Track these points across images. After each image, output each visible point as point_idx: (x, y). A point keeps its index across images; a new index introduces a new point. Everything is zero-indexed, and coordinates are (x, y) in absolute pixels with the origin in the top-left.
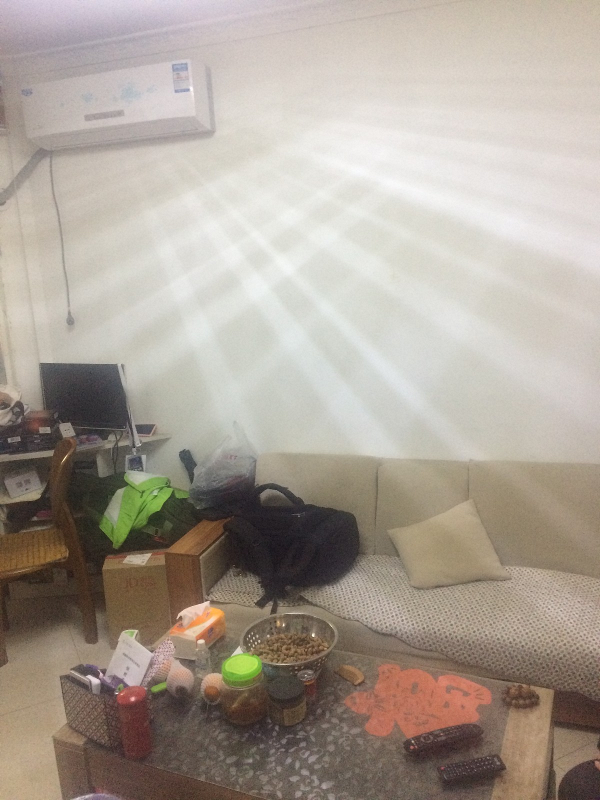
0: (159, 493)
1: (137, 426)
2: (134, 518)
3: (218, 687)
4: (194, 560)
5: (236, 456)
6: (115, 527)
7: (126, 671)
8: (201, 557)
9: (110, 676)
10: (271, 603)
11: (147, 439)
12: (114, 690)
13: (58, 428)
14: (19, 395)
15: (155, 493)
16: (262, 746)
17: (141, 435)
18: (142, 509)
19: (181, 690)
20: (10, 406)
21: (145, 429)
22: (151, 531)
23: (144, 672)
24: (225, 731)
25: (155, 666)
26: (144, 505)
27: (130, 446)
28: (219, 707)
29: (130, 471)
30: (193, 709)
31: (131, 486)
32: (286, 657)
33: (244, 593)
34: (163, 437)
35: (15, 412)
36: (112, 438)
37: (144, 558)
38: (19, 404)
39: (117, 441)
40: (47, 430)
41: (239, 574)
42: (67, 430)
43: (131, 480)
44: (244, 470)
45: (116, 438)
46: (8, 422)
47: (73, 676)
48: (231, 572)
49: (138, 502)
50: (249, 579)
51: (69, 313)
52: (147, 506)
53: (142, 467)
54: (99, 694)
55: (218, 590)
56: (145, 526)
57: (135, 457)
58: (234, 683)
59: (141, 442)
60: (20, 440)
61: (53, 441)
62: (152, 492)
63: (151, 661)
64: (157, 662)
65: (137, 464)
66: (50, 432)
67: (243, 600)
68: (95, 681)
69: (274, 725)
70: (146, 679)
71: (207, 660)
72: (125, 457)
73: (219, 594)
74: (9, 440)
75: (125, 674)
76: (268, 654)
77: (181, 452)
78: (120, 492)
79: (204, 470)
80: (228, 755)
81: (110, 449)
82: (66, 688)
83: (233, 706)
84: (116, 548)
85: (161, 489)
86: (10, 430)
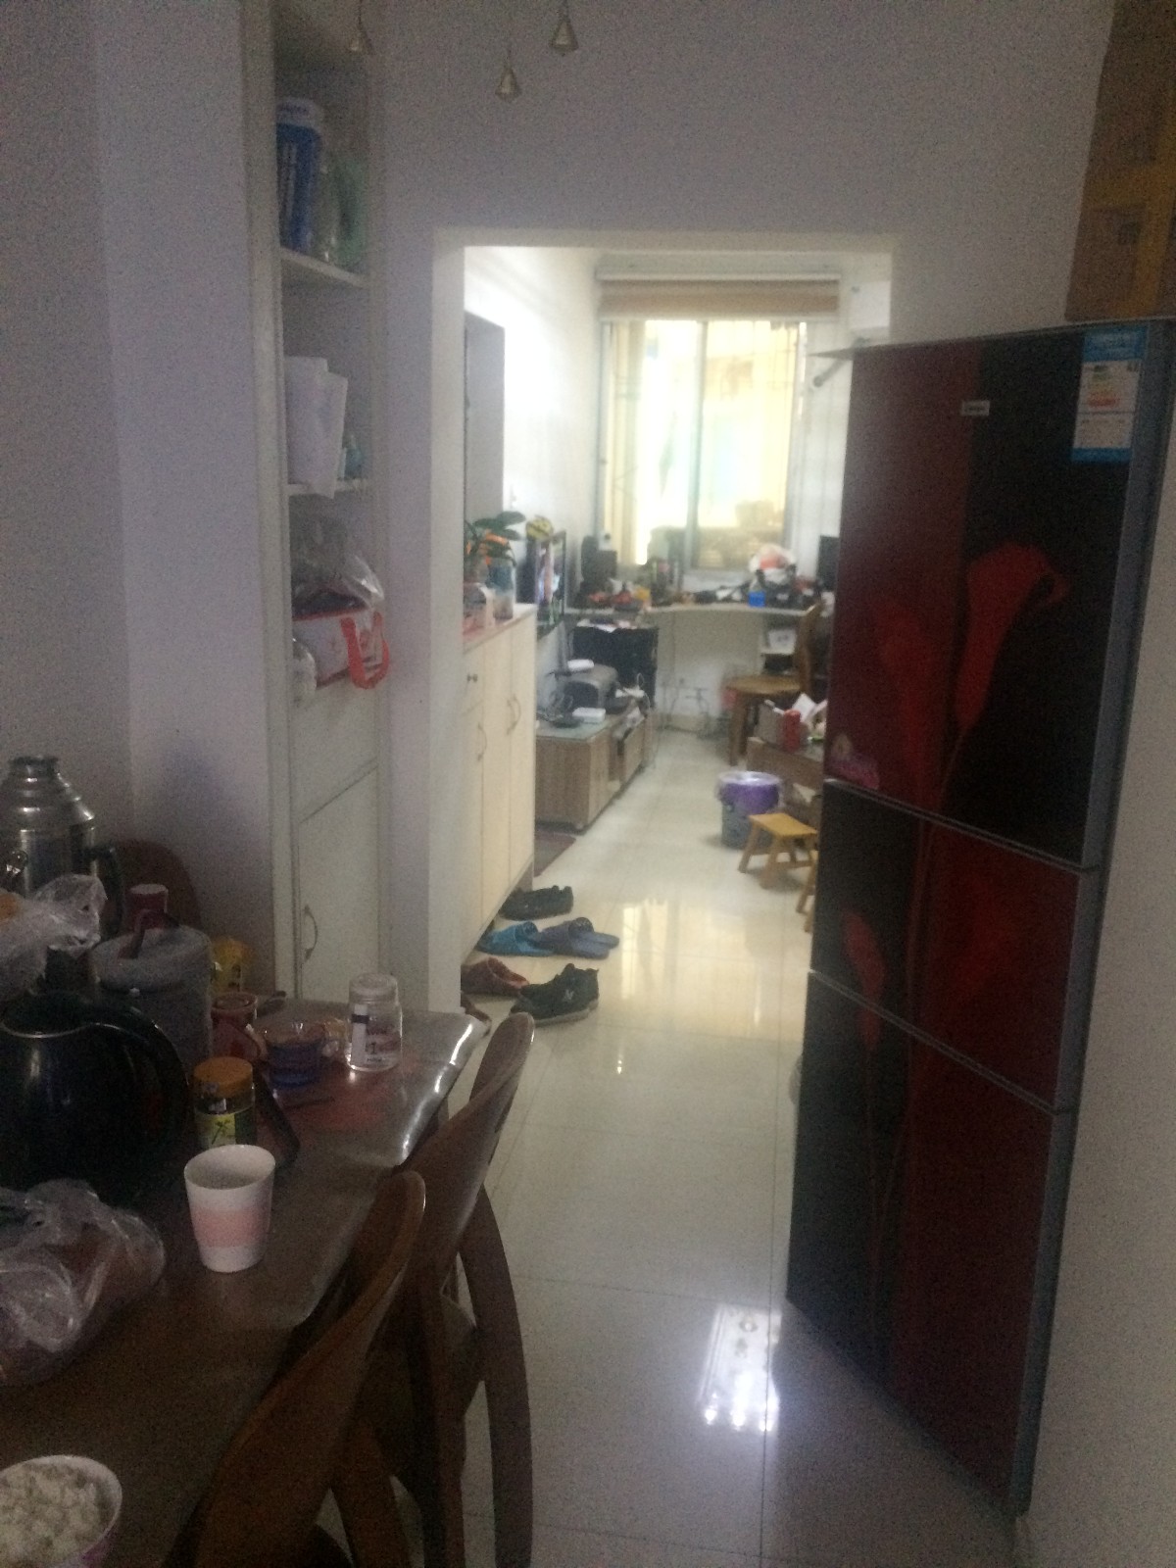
13: (821, 594)
14: (795, 559)
20: (785, 568)
35: (788, 574)
38: (793, 568)
40: (811, 593)
42: (828, 597)
46: (781, 582)
60: (787, 598)
66: (813, 595)
74: (779, 596)
86: (782, 588)
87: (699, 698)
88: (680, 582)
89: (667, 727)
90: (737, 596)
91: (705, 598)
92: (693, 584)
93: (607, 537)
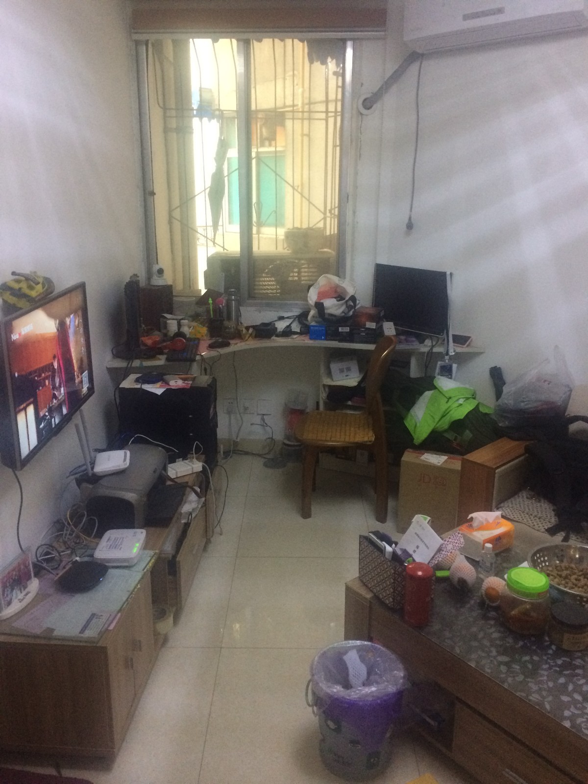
0: (465, 403)
1: (454, 336)
2: (437, 420)
3: (500, 591)
4: (490, 472)
5: (551, 382)
6: (418, 425)
7: (416, 549)
8: (497, 471)
9: (401, 549)
10: (563, 534)
11: (460, 349)
12: (404, 562)
13: (382, 325)
14: (354, 290)
15: (461, 401)
16: (535, 658)
17: (456, 344)
18: (446, 413)
19: (462, 582)
20: (344, 299)
21: (461, 340)
22: (450, 436)
23: (432, 555)
24: (499, 632)
25: (444, 553)
26: (448, 410)
27: (444, 353)
28: (497, 609)
29: (439, 377)
30: (472, 602)
31: (439, 390)
32: (574, 586)
33: (536, 516)
34: (475, 350)
35: (348, 305)
36: (428, 342)
37: (440, 459)
38: (353, 299)
39: (433, 346)
40: (372, 325)
41: (532, 498)
42: (389, 328)
43: (440, 385)
44: (557, 398)
45: (432, 343)
46: (341, 313)
47: (371, 538)
48: (524, 494)
49: (444, 407)
50: (543, 505)
51: (410, 219)
52: (450, 413)
53: (451, 375)
54: (390, 559)
55: (508, 506)
56: (446, 431)
57: (446, 365)
58: (518, 592)
59: (454, 351)
60: (348, 331)
61: (376, 336)
62: (458, 400)
63: (440, 546)
64: (445, 550)
65: (447, 371)
66: (374, 328)
67: (533, 523)
68: (389, 549)
69: (552, 643)
70: (433, 561)
71: (491, 564)
72: (437, 362)
73: (509, 510)
74: (340, 329)
75: (415, 551)
76: (555, 578)
77: (492, 368)
78: (428, 394)
79: (513, 389)
80: (499, 653)
81: (425, 352)
82: (363, 546)
83: (513, 613)
84: (416, 444)
85: (467, 399)
86: (342, 320)
87: (264, 425)
88: (239, 315)
89: (235, 452)
90: (296, 327)
91: (265, 331)
92: (252, 316)
93: (161, 272)
